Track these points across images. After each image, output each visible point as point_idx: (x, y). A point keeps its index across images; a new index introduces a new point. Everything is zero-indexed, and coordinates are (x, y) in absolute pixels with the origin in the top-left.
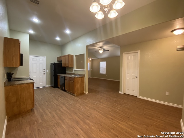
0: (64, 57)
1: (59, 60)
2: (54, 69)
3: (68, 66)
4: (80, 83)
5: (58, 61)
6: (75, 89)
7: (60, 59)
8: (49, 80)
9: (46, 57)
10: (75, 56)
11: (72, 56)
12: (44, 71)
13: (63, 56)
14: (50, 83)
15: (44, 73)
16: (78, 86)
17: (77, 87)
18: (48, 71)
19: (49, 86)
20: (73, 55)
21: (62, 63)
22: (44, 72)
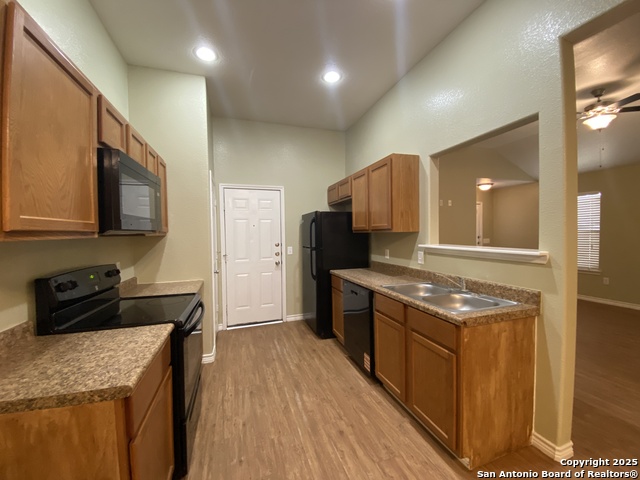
0: (363, 180)
1: (335, 198)
2: (314, 246)
3: (384, 224)
4: (502, 364)
5: (331, 205)
6: (466, 415)
7: (343, 192)
8: (298, 293)
9: (283, 191)
10: (434, 157)
11: (411, 163)
12: (278, 249)
13: (358, 176)
14: (299, 305)
15: (278, 259)
16: (486, 391)
17: (479, 401)
18: (292, 251)
19: (299, 317)
20: (416, 159)
21: (350, 215)
22: (277, 254)
